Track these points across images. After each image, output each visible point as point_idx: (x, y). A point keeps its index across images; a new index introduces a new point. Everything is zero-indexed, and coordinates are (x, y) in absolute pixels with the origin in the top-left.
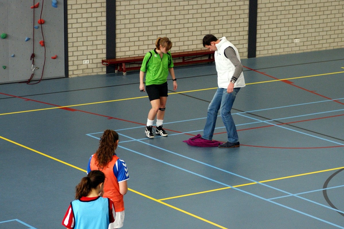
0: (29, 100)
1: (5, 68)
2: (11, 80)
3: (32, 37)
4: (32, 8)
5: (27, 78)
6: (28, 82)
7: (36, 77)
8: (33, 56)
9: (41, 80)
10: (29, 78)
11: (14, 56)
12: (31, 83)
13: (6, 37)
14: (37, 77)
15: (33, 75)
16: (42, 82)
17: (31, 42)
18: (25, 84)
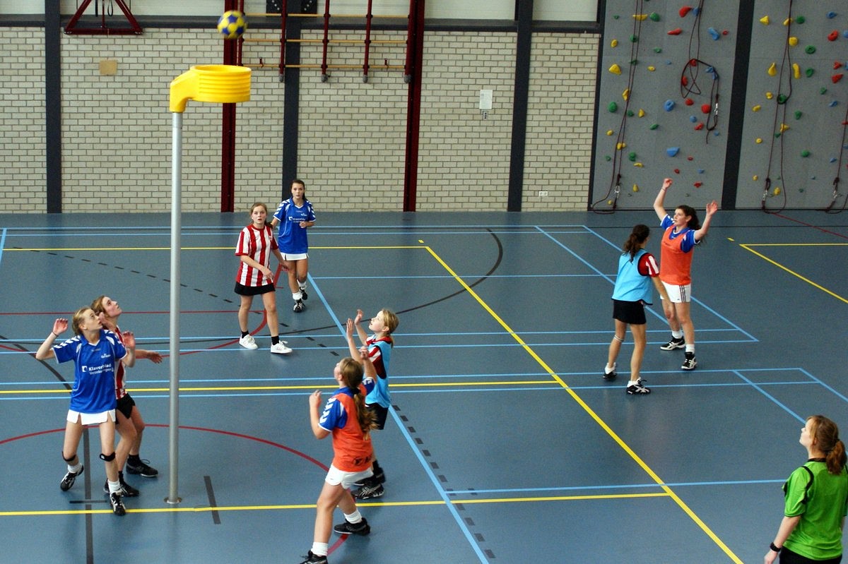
0: (826, 231)
1: (801, 191)
2: (806, 206)
3: (838, 158)
4: (843, 124)
5: (827, 205)
6: (827, 210)
7: (837, 206)
8: (837, 180)
9: (843, 209)
10: (828, 206)
11: (814, 179)
12: (831, 211)
13: (807, 155)
14: (839, 205)
15: (834, 203)
16: (844, 212)
17: (837, 163)
18: (824, 212)
